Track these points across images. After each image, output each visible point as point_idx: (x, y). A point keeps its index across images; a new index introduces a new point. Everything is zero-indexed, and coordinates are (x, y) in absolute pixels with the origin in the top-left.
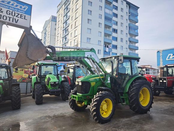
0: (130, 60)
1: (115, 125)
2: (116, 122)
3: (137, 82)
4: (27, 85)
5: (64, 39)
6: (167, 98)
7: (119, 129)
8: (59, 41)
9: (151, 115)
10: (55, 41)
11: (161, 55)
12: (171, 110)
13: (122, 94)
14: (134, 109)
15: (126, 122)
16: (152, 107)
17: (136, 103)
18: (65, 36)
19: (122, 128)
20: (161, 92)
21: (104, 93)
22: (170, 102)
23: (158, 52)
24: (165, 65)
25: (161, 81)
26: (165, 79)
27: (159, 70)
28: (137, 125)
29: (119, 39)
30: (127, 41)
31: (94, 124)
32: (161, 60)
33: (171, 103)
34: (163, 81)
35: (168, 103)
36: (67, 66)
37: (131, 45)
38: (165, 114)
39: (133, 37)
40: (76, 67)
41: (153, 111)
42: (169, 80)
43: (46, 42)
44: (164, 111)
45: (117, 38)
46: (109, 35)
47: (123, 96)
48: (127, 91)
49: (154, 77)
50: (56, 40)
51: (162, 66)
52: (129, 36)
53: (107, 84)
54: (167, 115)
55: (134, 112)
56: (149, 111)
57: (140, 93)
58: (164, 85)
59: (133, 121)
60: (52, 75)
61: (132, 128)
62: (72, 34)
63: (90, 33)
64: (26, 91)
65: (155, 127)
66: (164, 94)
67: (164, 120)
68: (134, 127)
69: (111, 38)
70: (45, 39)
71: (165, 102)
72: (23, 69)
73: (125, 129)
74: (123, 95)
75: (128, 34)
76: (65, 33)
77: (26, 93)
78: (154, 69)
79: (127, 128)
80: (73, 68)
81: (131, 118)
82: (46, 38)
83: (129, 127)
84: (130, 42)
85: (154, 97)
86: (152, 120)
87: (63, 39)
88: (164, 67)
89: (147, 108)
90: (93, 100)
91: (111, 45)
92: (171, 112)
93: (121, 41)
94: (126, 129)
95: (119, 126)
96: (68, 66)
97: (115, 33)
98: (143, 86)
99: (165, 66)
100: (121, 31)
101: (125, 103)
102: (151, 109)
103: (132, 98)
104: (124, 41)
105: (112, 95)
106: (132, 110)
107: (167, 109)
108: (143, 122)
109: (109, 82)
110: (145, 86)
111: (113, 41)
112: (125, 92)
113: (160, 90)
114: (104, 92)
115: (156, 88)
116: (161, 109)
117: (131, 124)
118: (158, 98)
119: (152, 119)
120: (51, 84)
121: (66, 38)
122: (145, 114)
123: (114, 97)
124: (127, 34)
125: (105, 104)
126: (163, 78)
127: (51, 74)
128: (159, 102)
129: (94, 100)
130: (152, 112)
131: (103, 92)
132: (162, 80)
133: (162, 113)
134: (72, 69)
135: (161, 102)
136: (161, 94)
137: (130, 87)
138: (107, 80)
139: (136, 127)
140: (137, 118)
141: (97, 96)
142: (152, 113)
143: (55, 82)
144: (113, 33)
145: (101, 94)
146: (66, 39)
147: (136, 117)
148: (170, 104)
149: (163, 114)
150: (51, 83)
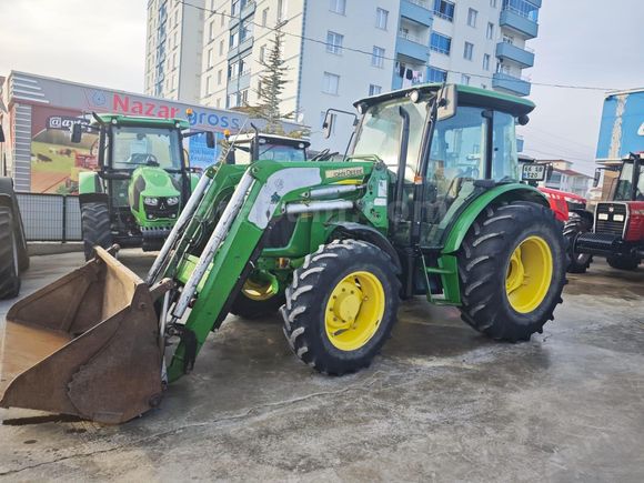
0: (490, 114)
1: (385, 385)
2: (394, 373)
3: (505, 211)
4: (64, 208)
5: (236, 37)
6: (614, 284)
7: (398, 403)
8: (216, 45)
9: (544, 346)
10: (202, 42)
11: (620, 111)
12: (626, 332)
13: (433, 256)
14: (476, 322)
15: (435, 374)
16: (552, 318)
17: (488, 299)
18: (242, 21)
19: (415, 398)
20: (594, 258)
21: (349, 247)
22: (625, 298)
23: (610, 99)
24: (632, 155)
25: (604, 217)
26: (620, 209)
27: (603, 172)
28: (480, 390)
29: (457, 48)
30: (488, 56)
31: (299, 376)
32: (617, 132)
33: (632, 303)
34: (611, 216)
35: (619, 301)
36: (227, 137)
37: (505, 72)
38: (600, 346)
39: (516, 42)
40: (263, 141)
41: (557, 331)
42: (637, 212)
43: (166, 45)
44: (599, 335)
45: (449, 41)
46: (420, 27)
47: (437, 266)
48: (456, 248)
49: (576, 201)
50: (206, 39)
51: (614, 158)
52: (498, 35)
53: (373, 210)
54: (610, 353)
55: (477, 334)
56: (541, 332)
57: (513, 257)
58: (613, 233)
59: (466, 369)
60: (158, 169)
61: (457, 403)
62: (269, 12)
63: (343, 14)
64: (64, 232)
65: (557, 402)
66: (607, 268)
67: (595, 374)
68: (465, 398)
69: (426, 39)
70: (163, 32)
71: (606, 298)
72: (71, 149)
73: (424, 407)
74: (439, 260)
75: (497, 29)
76: (242, 9)
77: (64, 240)
78: (580, 177)
79: (437, 401)
80: (248, 145)
81: (460, 358)
82: (167, 31)
83: (446, 397)
84: (501, 60)
85: (568, 276)
86: (548, 371)
87: (232, 37)
88: (625, 161)
89: (534, 319)
90: (299, 275)
91: (424, 69)
92: (630, 338)
93: (465, 56)
94: (429, 403)
95: (401, 391)
96: (231, 139)
97: (445, 18)
98: (531, 230)
99: (627, 157)
100: (471, 10)
101: (443, 296)
102: (548, 326)
103: (473, 276)
104: (478, 54)
105: (385, 257)
106: (471, 324)
107: (612, 327)
108: (510, 376)
109: (381, 202)
110: (537, 228)
111: (432, 53)
112: (447, 249)
113: (593, 250)
114: (350, 243)
115: (577, 244)
116: (590, 327)
117: (454, 385)
118: (581, 279)
119: (546, 367)
120: (145, 206)
121: (245, 29)
122: (523, 344)
123: (397, 269)
124: (492, 26)
125: (352, 292)
126: (614, 205)
127: (153, 164)
128: (584, 297)
129: (303, 276)
130: (551, 338)
131: (348, 244)
132: (607, 212)
133: (592, 343)
134: (245, 149)
135: (590, 298)
136: (592, 268)
137: (471, 230)
138: (374, 195)
139: (471, 397)
140: (486, 359)
141: (315, 259)
142: (552, 341)
143: (162, 200)
144: (436, 19)
145: (335, 250)
146: (243, 33)
147: (483, 355)
148: (625, 308)
149: (595, 348)
150: (148, 202)
